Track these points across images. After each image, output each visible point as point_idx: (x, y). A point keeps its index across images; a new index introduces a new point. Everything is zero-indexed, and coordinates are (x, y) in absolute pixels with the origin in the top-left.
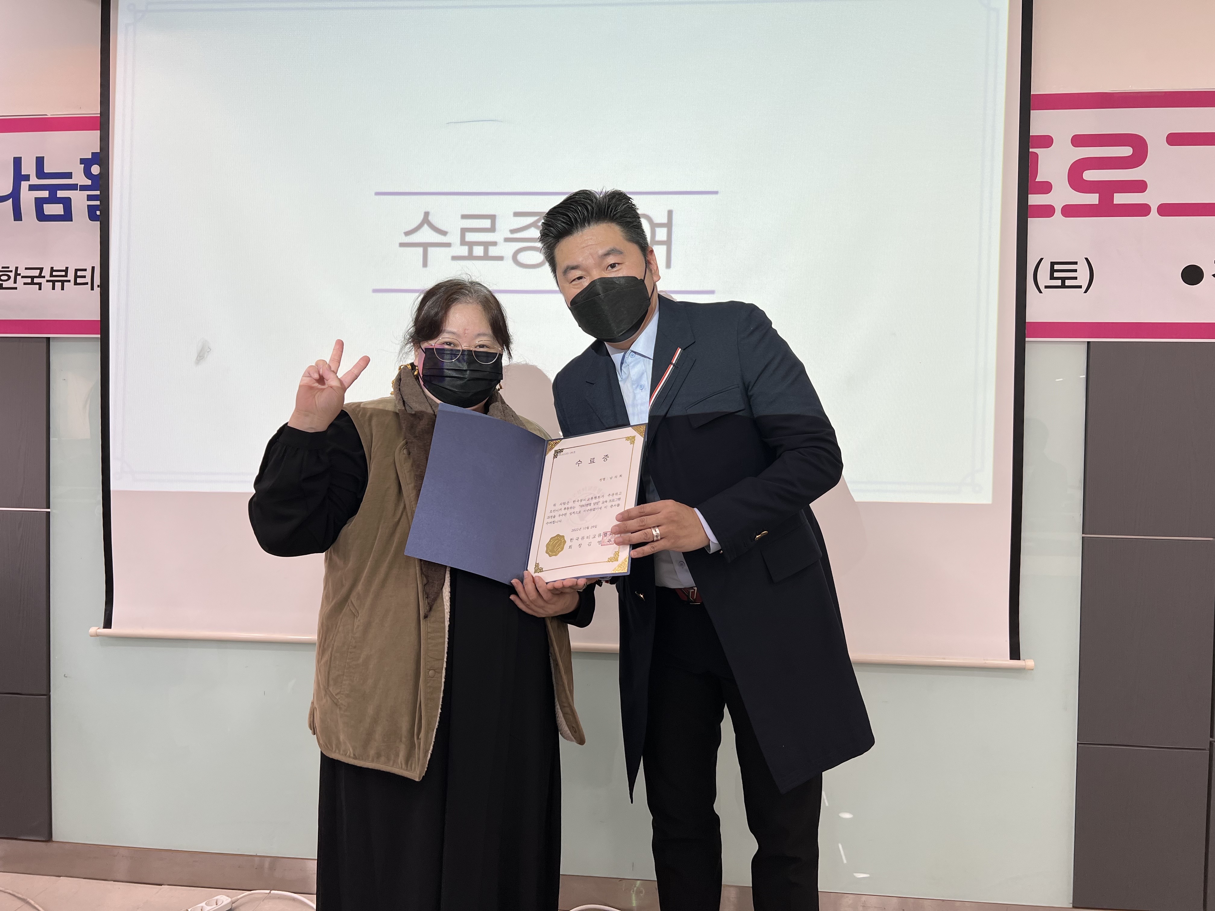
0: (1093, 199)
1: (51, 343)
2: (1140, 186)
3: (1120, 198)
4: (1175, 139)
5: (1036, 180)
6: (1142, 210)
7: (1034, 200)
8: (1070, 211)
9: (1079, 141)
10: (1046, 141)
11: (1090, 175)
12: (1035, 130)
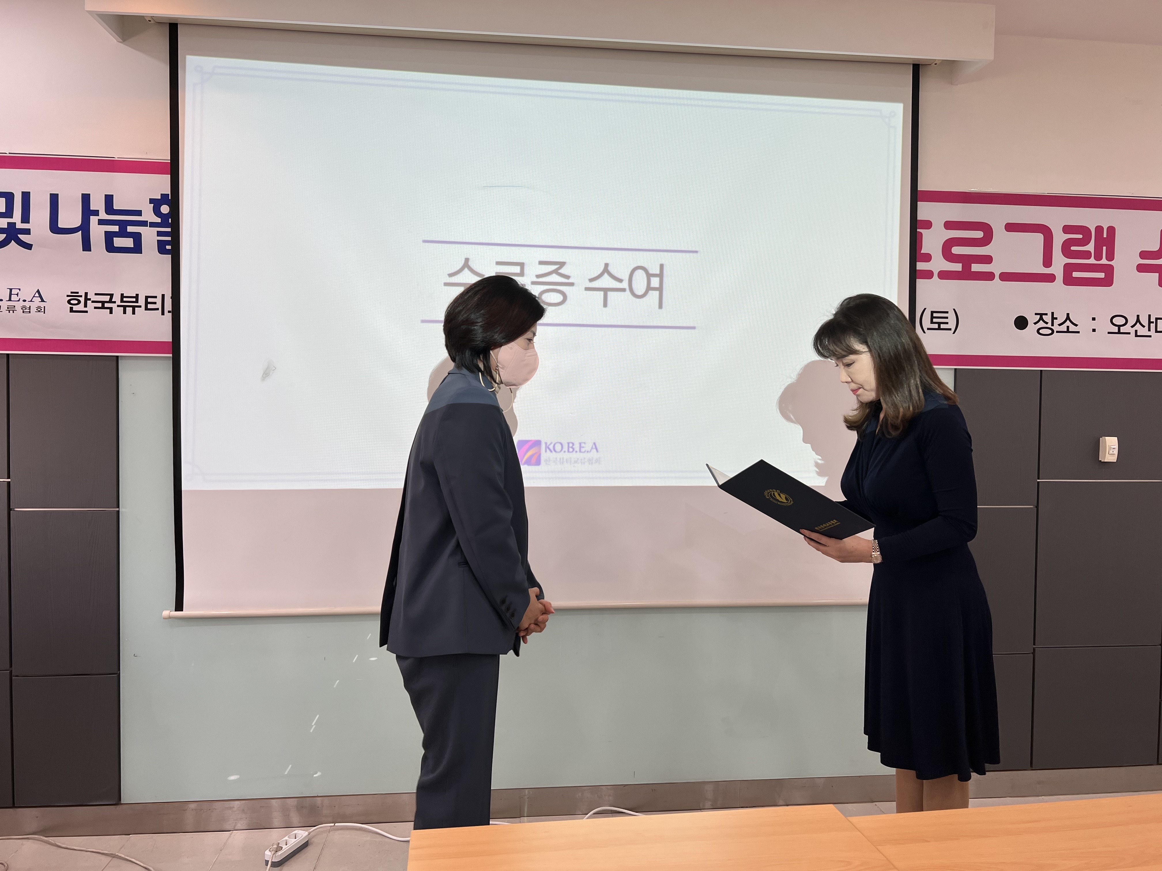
0: (957, 267)
1: (120, 361)
2: (987, 259)
3: (976, 267)
4: (1011, 227)
5: (922, 252)
6: (989, 276)
7: (921, 266)
8: (944, 275)
9: (949, 225)
10: (928, 225)
11: (956, 250)
12: (921, 216)
